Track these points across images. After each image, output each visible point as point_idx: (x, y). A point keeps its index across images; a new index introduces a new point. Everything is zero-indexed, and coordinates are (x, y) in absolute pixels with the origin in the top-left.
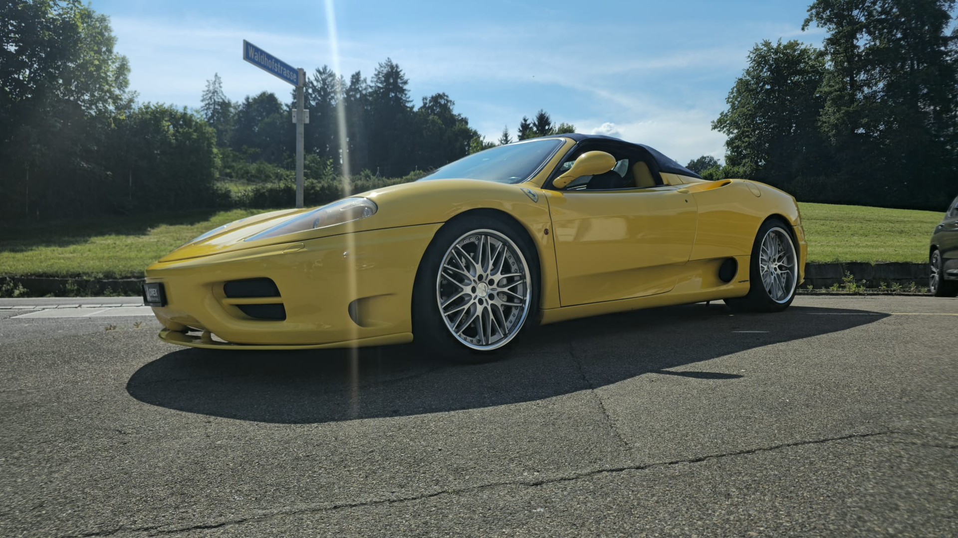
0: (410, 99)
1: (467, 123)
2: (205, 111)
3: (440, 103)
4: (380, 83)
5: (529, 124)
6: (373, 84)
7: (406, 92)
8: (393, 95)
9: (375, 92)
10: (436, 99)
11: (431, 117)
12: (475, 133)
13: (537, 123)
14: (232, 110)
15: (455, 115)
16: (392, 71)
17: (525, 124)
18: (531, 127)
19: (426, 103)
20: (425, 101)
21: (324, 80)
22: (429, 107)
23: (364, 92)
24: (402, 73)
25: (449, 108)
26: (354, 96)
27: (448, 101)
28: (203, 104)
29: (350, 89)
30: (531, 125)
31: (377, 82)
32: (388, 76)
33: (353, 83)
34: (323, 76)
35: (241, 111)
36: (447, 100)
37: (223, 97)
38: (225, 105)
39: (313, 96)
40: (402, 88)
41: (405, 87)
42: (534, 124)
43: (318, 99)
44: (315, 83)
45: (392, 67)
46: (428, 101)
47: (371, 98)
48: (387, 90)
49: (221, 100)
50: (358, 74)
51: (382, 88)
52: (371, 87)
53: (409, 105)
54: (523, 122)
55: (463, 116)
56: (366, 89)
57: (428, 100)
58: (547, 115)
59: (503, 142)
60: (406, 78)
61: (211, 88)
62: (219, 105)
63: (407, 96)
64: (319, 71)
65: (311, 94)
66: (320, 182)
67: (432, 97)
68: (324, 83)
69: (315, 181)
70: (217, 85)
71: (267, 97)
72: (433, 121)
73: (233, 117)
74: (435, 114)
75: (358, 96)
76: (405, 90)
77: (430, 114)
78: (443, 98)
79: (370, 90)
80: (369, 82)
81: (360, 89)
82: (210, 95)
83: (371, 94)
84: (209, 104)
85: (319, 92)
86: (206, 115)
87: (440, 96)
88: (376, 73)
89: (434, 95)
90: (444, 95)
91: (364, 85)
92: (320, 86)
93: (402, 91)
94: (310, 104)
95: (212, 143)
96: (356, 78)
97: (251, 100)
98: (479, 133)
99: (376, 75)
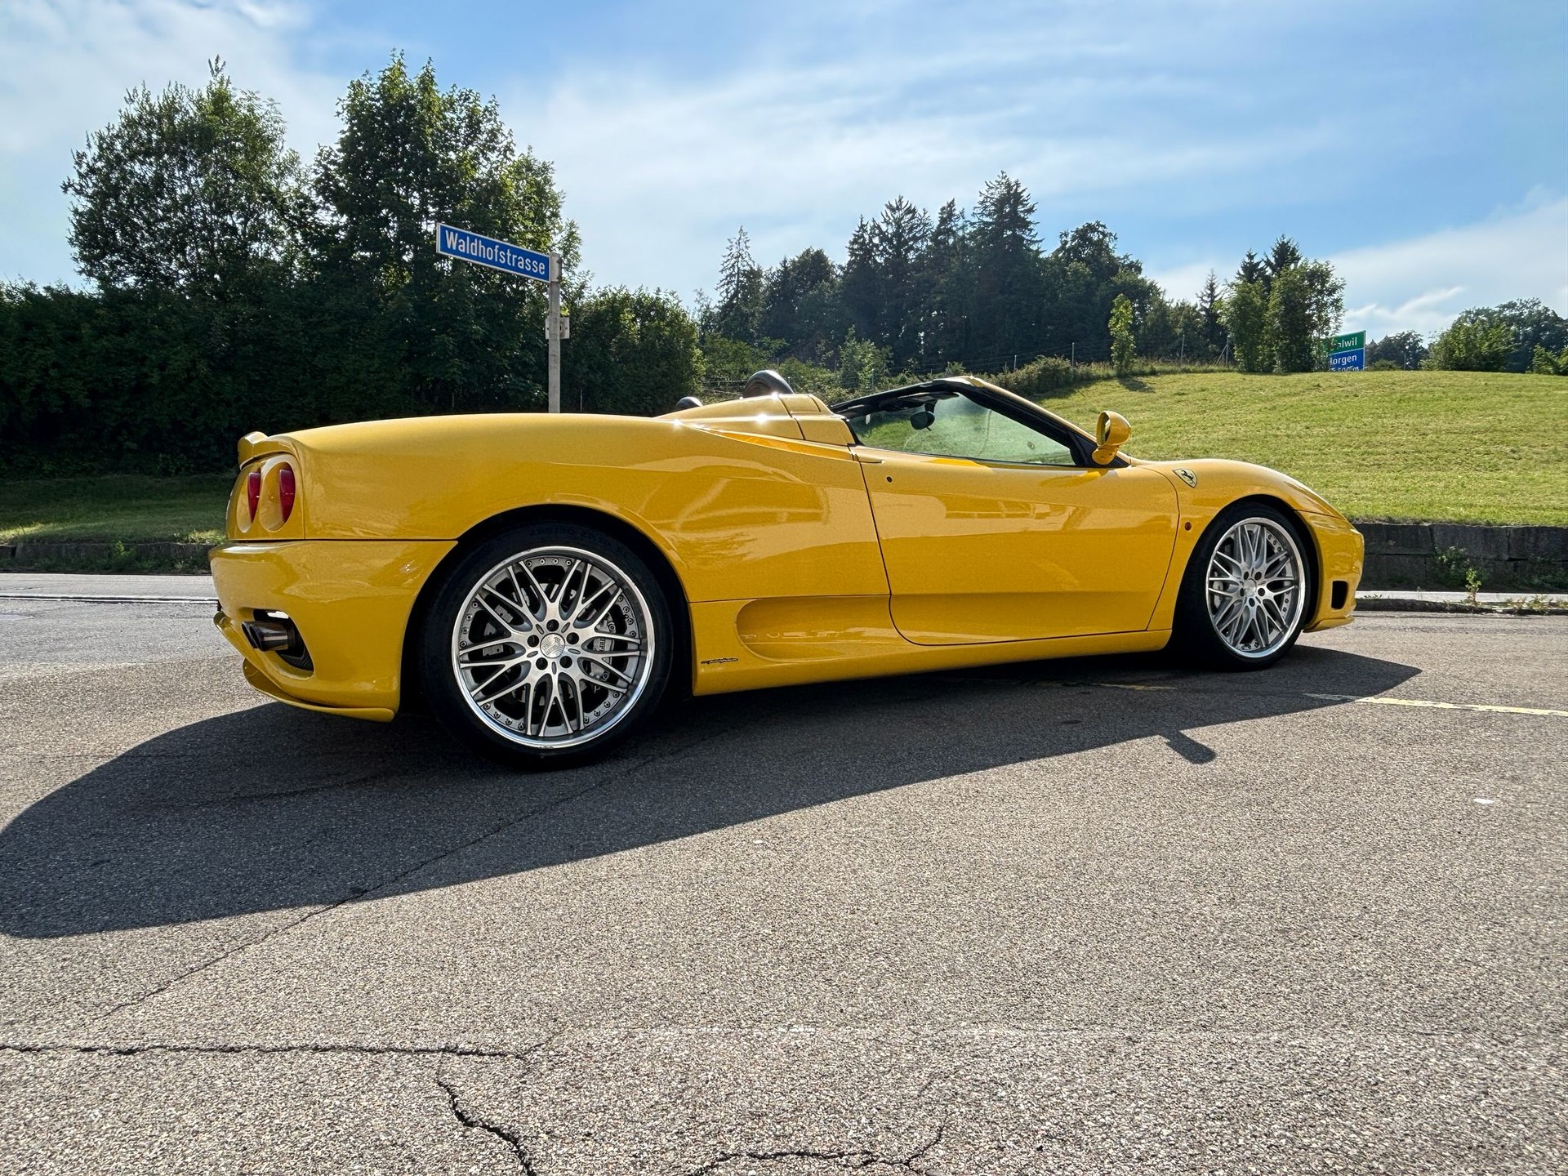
0: (1037, 238)
1: (1139, 270)
2: (726, 287)
3: (1090, 239)
4: (987, 216)
5: (1258, 264)
6: (976, 220)
7: (1031, 226)
8: (1009, 233)
9: (980, 231)
10: (1083, 235)
11: (1073, 265)
12: (1152, 287)
13: (1273, 260)
14: (763, 281)
15: (1119, 258)
16: (1008, 192)
17: (1250, 263)
18: (1262, 269)
19: (1066, 242)
20: (1064, 239)
21: (898, 222)
22: (1072, 248)
23: (960, 233)
24: (1025, 195)
25: (1107, 246)
26: (945, 242)
27: (1105, 235)
28: (723, 276)
29: (939, 232)
30: (1262, 265)
31: (982, 214)
32: (1001, 202)
33: (943, 221)
34: (898, 214)
35: (775, 284)
36: (1103, 233)
37: (750, 263)
38: (753, 275)
39: (881, 248)
40: (1024, 219)
41: (1030, 218)
42: (1268, 263)
43: (888, 253)
44: (884, 227)
45: (1008, 186)
46: (1069, 239)
47: (972, 244)
48: (1000, 226)
49: (747, 268)
50: (951, 205)
51: (990, 224)
52: (972, 224)
53: (1034, 247)
54: (1247, 260)
55: (1133, 259)
56: (963, 228)
57: (1070, 236)
58: (1292, 245)
59: (1205, 298)
60: (1031, 203)
61: (734, 251)
62: (744, 275)
63: (1033, 233)
64: (890, 207)
65: (877, 246)
66: (852, 392)
67: (1077, 232)
68: (899, 226)
69: (844, 391)
70: (742, 245)
71: (813, 257)
72: (1076, 272)
73: (765, 292)
74: (1080, 260)
75: (951, 241)
76: (1030, 223)
77: (1072, 261)
78: (1097, 230)
79: (970, 229)
80: (968, 217)
81: (954, 229)
82: (732, 262)
83: (972, 236)
84: (731, 275)
85: (890, 241)
86: (727, 292)
87: (1091, 228)
88: (981, 199)
89: (1081, 227)
90: (1099, 225)
91: (960, 223)
92: (890, 231)
93: (1025, 225)
94: (875, 261)
95: (693, 341)
96: (948, 214)
97: (788, 265)
98: (1158, 286)
99: (982, 203)
